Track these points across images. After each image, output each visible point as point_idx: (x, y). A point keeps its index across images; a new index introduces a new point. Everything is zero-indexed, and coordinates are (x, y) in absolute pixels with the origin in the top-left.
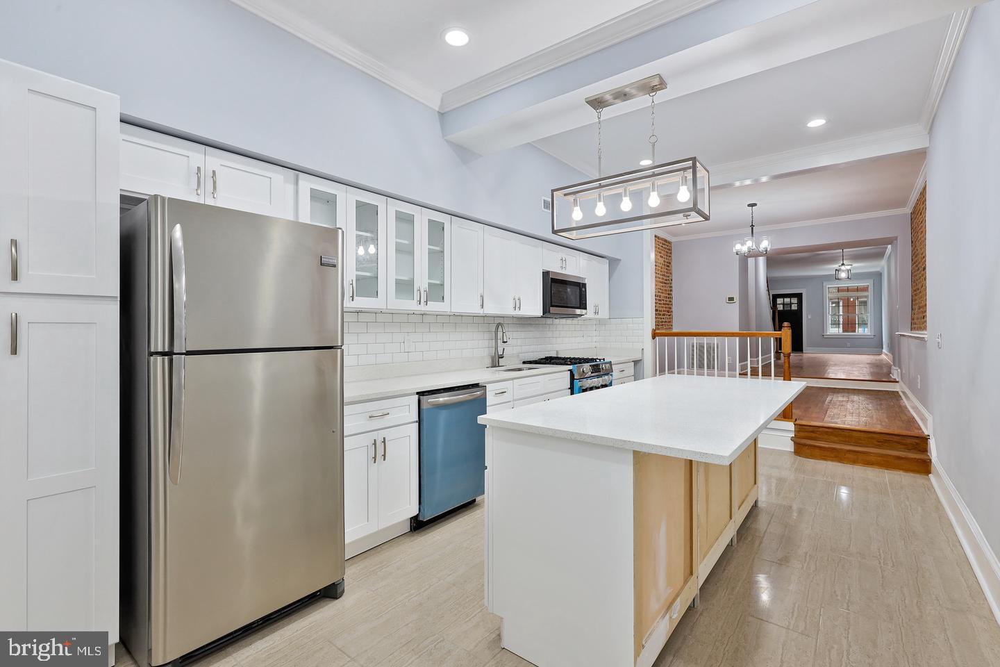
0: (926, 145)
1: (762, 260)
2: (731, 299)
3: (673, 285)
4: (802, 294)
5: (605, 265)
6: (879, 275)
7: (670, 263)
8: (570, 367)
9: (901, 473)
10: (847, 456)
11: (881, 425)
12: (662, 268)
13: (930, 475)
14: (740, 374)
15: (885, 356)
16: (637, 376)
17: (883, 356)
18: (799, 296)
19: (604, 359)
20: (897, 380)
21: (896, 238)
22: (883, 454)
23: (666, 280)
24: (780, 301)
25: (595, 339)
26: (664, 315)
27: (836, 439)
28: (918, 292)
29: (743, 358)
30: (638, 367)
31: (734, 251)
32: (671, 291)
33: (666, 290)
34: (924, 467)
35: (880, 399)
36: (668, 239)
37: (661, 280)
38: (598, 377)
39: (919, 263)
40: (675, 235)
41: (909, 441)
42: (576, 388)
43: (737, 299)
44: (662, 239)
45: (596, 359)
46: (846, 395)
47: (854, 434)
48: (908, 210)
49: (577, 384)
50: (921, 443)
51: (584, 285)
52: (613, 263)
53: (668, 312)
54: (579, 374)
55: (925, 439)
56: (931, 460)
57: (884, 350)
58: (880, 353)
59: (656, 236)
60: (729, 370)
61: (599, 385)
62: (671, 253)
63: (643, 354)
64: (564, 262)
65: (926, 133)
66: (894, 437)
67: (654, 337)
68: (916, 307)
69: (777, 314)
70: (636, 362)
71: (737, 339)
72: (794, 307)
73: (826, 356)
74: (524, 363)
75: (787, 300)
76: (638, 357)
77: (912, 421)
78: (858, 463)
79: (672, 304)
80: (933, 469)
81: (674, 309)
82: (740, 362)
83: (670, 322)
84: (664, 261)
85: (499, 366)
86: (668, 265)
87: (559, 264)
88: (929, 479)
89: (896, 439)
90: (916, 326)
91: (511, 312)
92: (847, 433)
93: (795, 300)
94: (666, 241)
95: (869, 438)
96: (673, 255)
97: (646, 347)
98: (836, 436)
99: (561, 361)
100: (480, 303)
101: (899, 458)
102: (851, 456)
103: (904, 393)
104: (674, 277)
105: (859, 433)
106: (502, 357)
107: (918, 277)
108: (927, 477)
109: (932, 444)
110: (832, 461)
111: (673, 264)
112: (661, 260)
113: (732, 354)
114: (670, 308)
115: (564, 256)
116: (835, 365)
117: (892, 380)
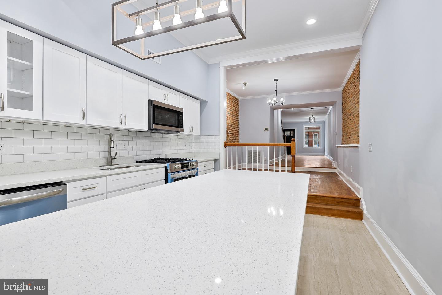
0: (361, 44)
1: (279, 111)
2: (266, 129)
3: (240, 121)
4: (295, 130)
5: (198, 104)
6: (324, 122)
7: (238, 110)
8: (165, 165)
9: (349, 220)
10: (323, 211)
11: (337, 192)
12: (234, 112)
13: (362, 220)
14: (270, 166)
15: (327, 157)
16: (215, 169)
17: (325, 157)
18: (294, 130)
19: (193, 159)
20: (336, 167)
21: (335, 102)
22: (340, 210)
23: (236, 119)
24: (286, 132)
25: (193, 147)
26: (235, 136)
27: (317, 201)
28: (346, 126)
29: (271, 158)
30: (217, 163)
31: (268, 103)
32: (239, 124)
33: (236, 124)
34: (359, 216)
35: (331, 177)
36: (238, 98)
37: (233, 118)
38: (187, 170)
39: (347, 113)
40: (241, 95)
41: (351, 201)
42: (169, 179)
43: (269, 129)
44: (234, 97)
45: (186, 159)
46: (316, 175)
47: (326, 198)
48: (341, 89)
49: (170, 176)
50: (356, 202)
51: (182, 113)
52: (203, 103)
53: (237, 135)
54: (171, 170)
55: (358, 200)
56: (363, 212)
57: (325, 154)
58: (324, 155)
59: (227, 93)
60: (264, 164)
61: (187, 176)
62: (239, 105)
63: (219, 155)
64: (167, 97)
65: (361, 37)
66: (344, 199)
67: (225, 146)
68: (345, 134)
69: (285, 138)
70: (215, 161)
71: (269, 147)
72: (292, 135)
73: (304, 157)
74: (137, 162)
75: (289, 132)
76: (216, 157)
77: (349, 190)
78: (329, 215)
79: (239, 131)
80: (364, 217)
81: (240, 133)
82: (270, 160)
83: (238, 140)
84: (235, 109)
85: (112, 165)
86: (237, 111)
87: (163, 97)
88: (363, 223)
89: (345, 200)
90: (344, 142)
91: (118, 126)
92: (322, 198)
93: (292, 132)
94: (236, 99)
95: (333, 200)
96: (240, 106)
97: (221, 152)
98: (317, 200)
99: (162, 161)
100: (82, 116)
101: (348, 212)
102: (325, 211)
103: (340, 174)
104: (240, 117)
105: (328, 198)
106: (115, 159)
107: (346, 120)
108: (361, 221)
109: (363, 203)
110: (316, 214)
111: (240, 111)
112: (234, 108)
113: (266, 156)
114: (238, 133)
115: (167, 93)
116: (309, 161)
117: (333, 167)
